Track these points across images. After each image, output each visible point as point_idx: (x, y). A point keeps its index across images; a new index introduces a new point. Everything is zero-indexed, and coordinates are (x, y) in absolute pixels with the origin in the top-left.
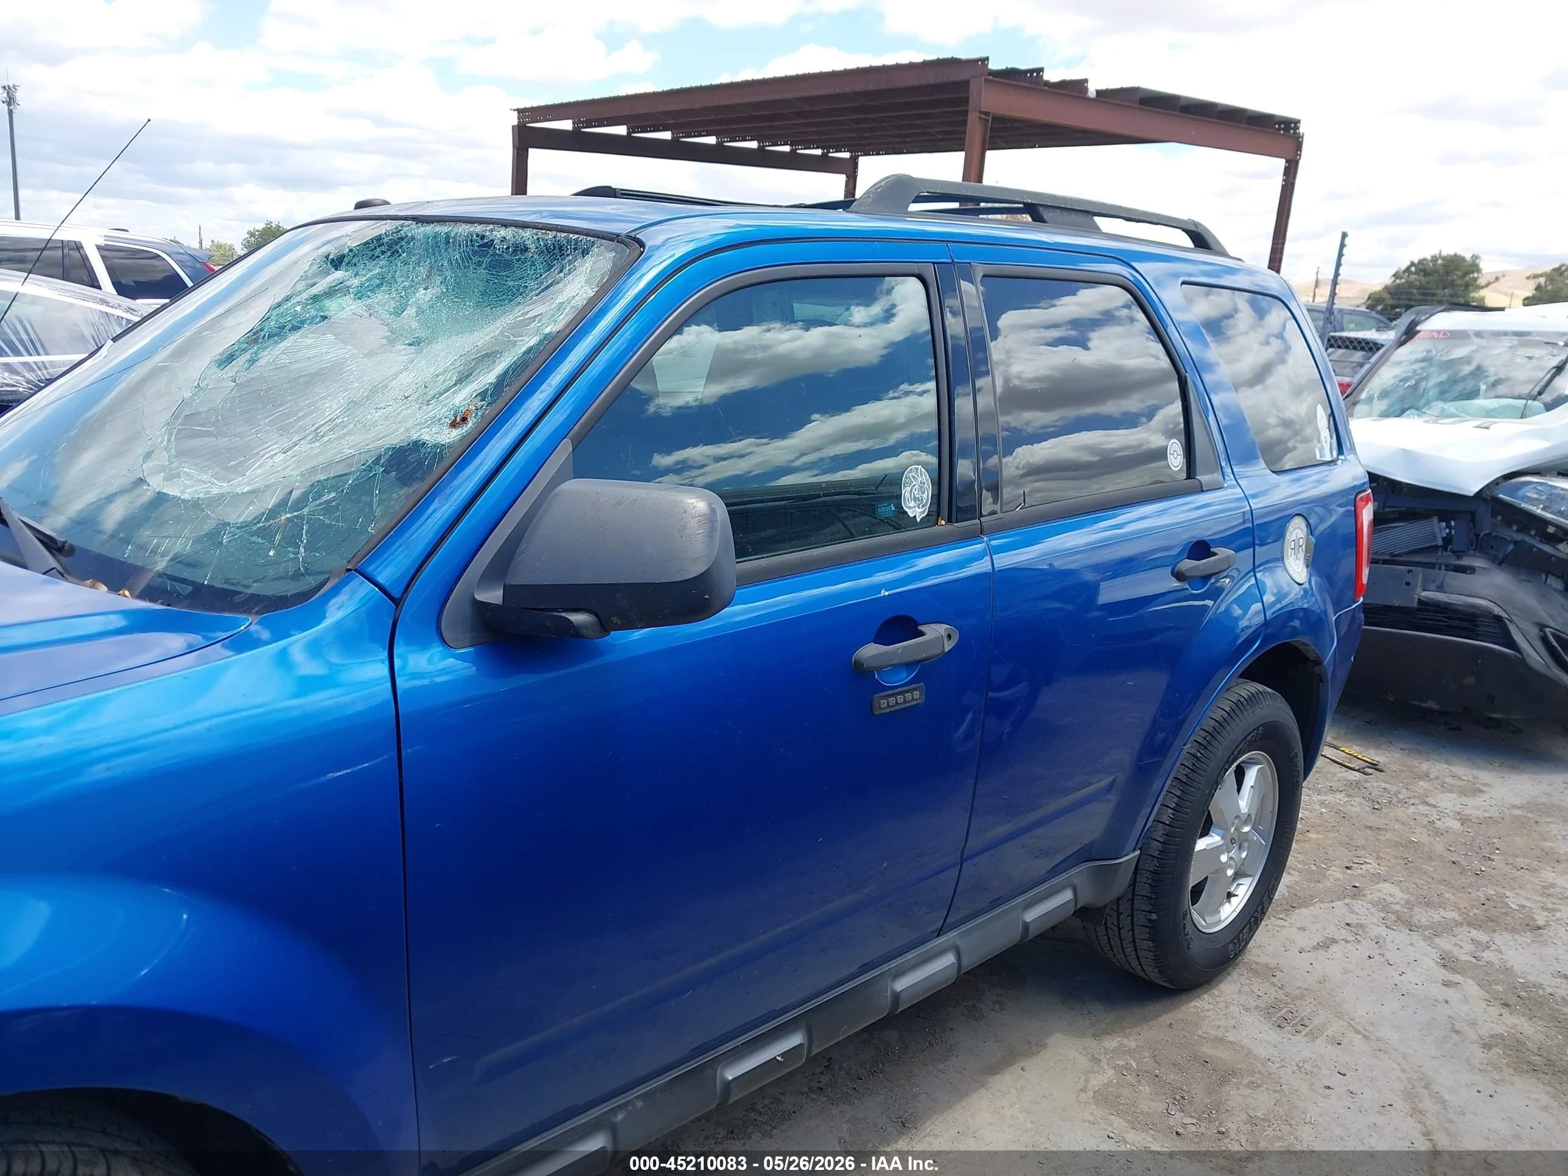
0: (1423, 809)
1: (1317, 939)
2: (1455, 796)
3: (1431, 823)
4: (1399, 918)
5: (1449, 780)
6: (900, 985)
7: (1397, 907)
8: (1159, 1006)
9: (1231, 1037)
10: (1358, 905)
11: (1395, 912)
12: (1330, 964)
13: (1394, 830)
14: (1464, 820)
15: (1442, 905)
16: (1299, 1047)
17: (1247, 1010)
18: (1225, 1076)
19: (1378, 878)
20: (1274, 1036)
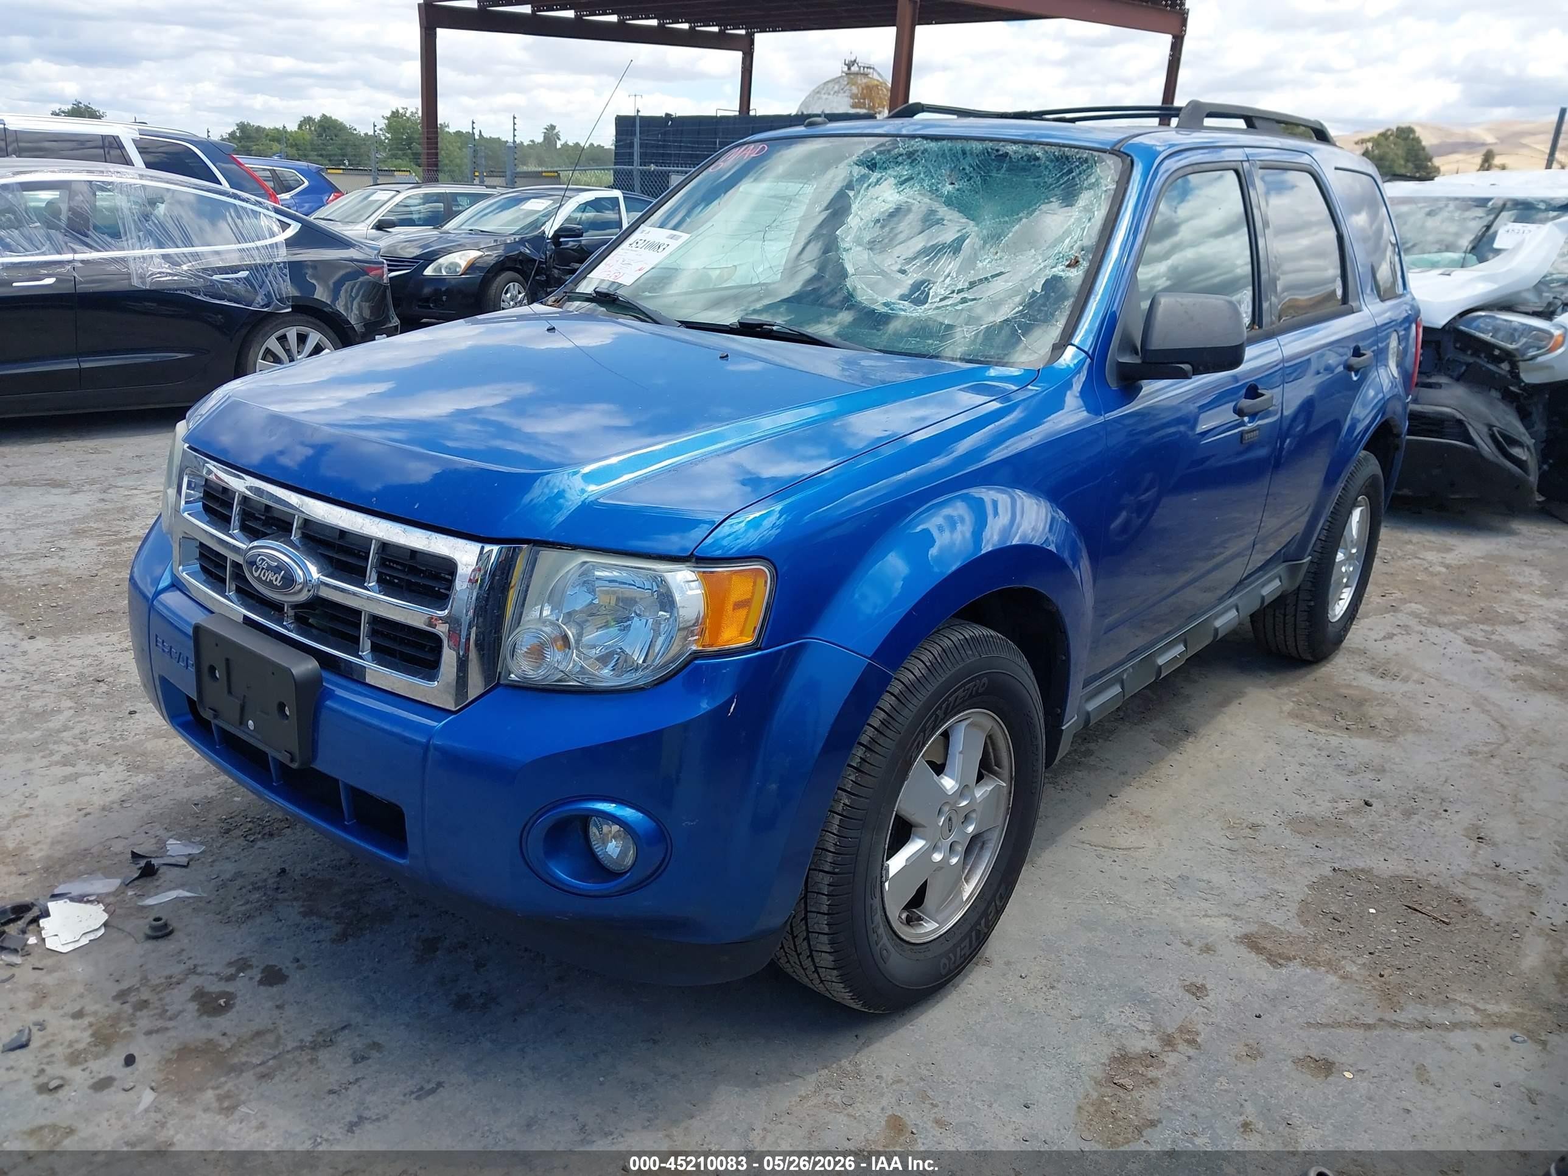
0: (1417, 561)
1: (1382, 634)
2: (1435, 553)
3: (1426, 569)
4: (1429, 621)
5: (1427, 544)
6: (1218, 623)
7: (1426, 616)
8: (1302, 671)
9: (1355, 683)
10: (1399, 615)
11: (1425, 618)
12: (1398, 645)
13: (1403, 574)
14: (1448, 567)
15: (1453, 613)
16: (1397, 687)
17: (1358, 670)
18: (1361, 703)
19: (1404, 601)
20: (1380, 682)
